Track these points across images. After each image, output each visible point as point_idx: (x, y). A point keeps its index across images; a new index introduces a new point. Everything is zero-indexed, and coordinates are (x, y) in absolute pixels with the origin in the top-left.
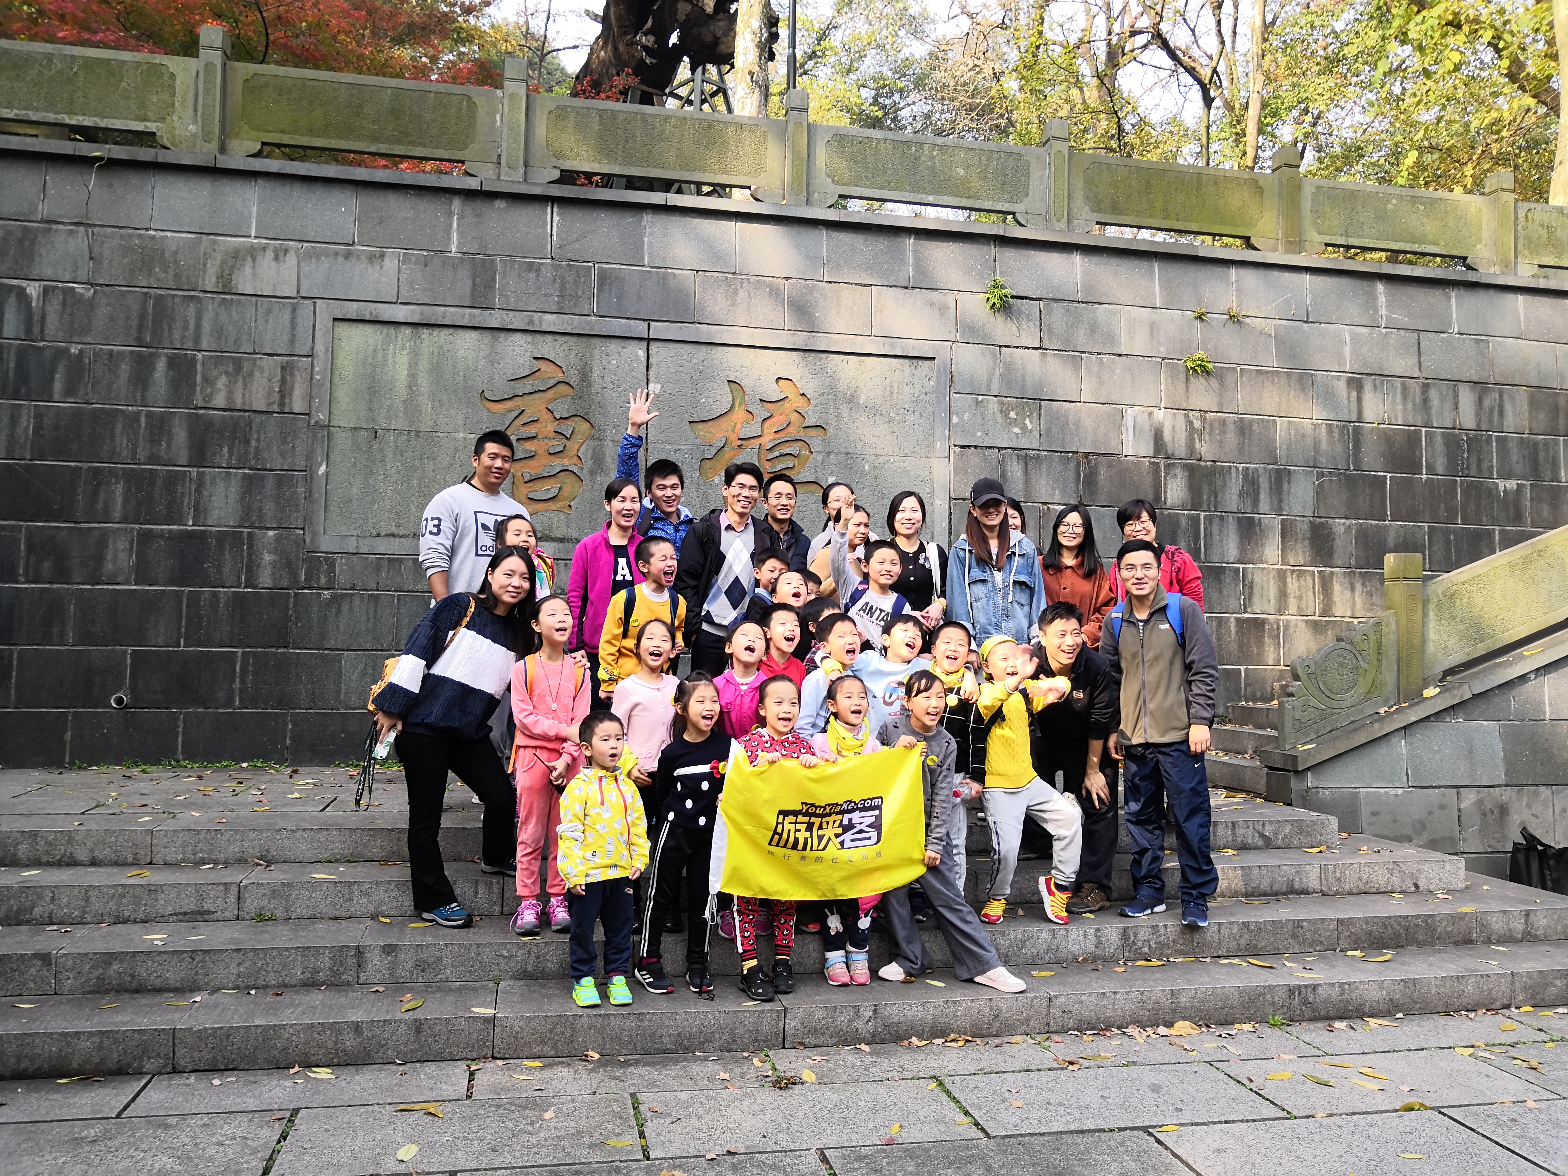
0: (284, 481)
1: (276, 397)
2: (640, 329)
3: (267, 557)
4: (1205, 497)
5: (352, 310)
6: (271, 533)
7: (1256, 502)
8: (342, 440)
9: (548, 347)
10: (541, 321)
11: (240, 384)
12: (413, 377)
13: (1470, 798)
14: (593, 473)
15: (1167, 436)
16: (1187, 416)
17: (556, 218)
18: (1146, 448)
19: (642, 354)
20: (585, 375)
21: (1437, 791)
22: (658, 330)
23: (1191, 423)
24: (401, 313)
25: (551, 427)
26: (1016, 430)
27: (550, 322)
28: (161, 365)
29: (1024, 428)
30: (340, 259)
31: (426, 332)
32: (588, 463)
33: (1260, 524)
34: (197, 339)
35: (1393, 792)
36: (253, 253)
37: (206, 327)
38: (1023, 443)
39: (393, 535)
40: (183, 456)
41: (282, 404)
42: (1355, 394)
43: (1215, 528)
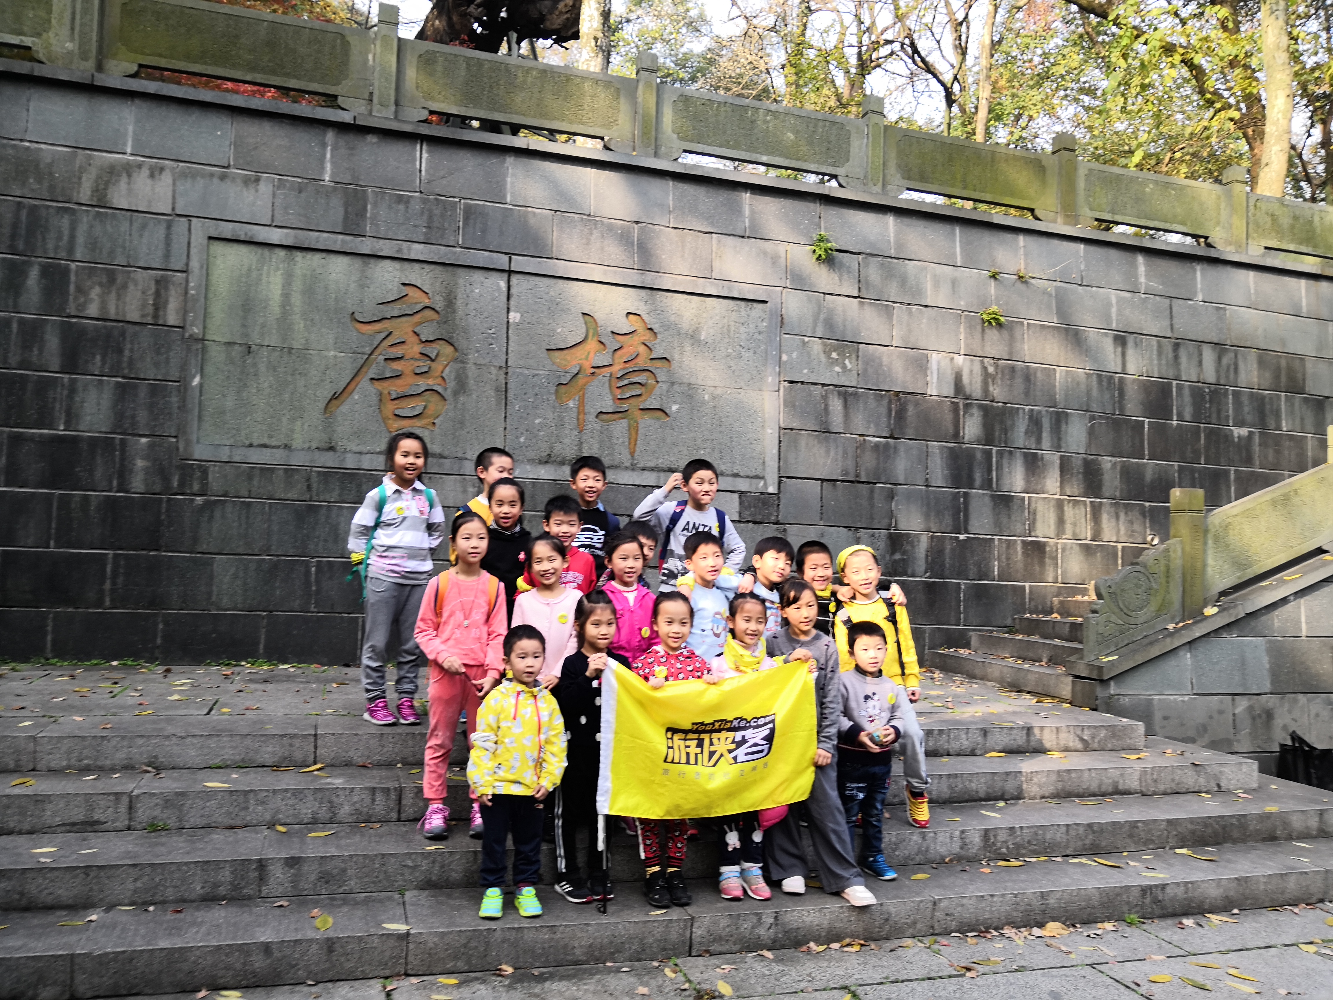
0: (157, 390)
1: (150, 310)
2: (502, 261)
3: (140, 463)
4: (997, 434)
5: (227, 230)
6: (144, 440)
7: (1039, 440)
8: (216, 354)
9: (415, 274)
10: (409, 250)
11: (113, 295)
12: (286, 297)
13: (1242, 704)
14: (456, 394)
15: (966, 379)
16: (982, 362)
17: (425, 155)
18: (949, 390)
19: (503, 284)
20: (450, 302)
21: (1216, 698)
22: (519, 263)
23: (985, 368)
24: (275, 236)
25: (417, 349)
26: (837, 369)
27: (417, 251)
28: (34, 274)
29: (844, 367)
30: (216, 181)
31: (299, 255)
32: (451, 384)
33: (1042, 459)
34: (71, 249)
35: (1180, 699)
36: (129, 169)
37: (81, 239)
38: (843, 381)
39: (265, 446)
40: (55, 363)
41: (156, 316)
42: (1119, 349)
43: (1005, 462)
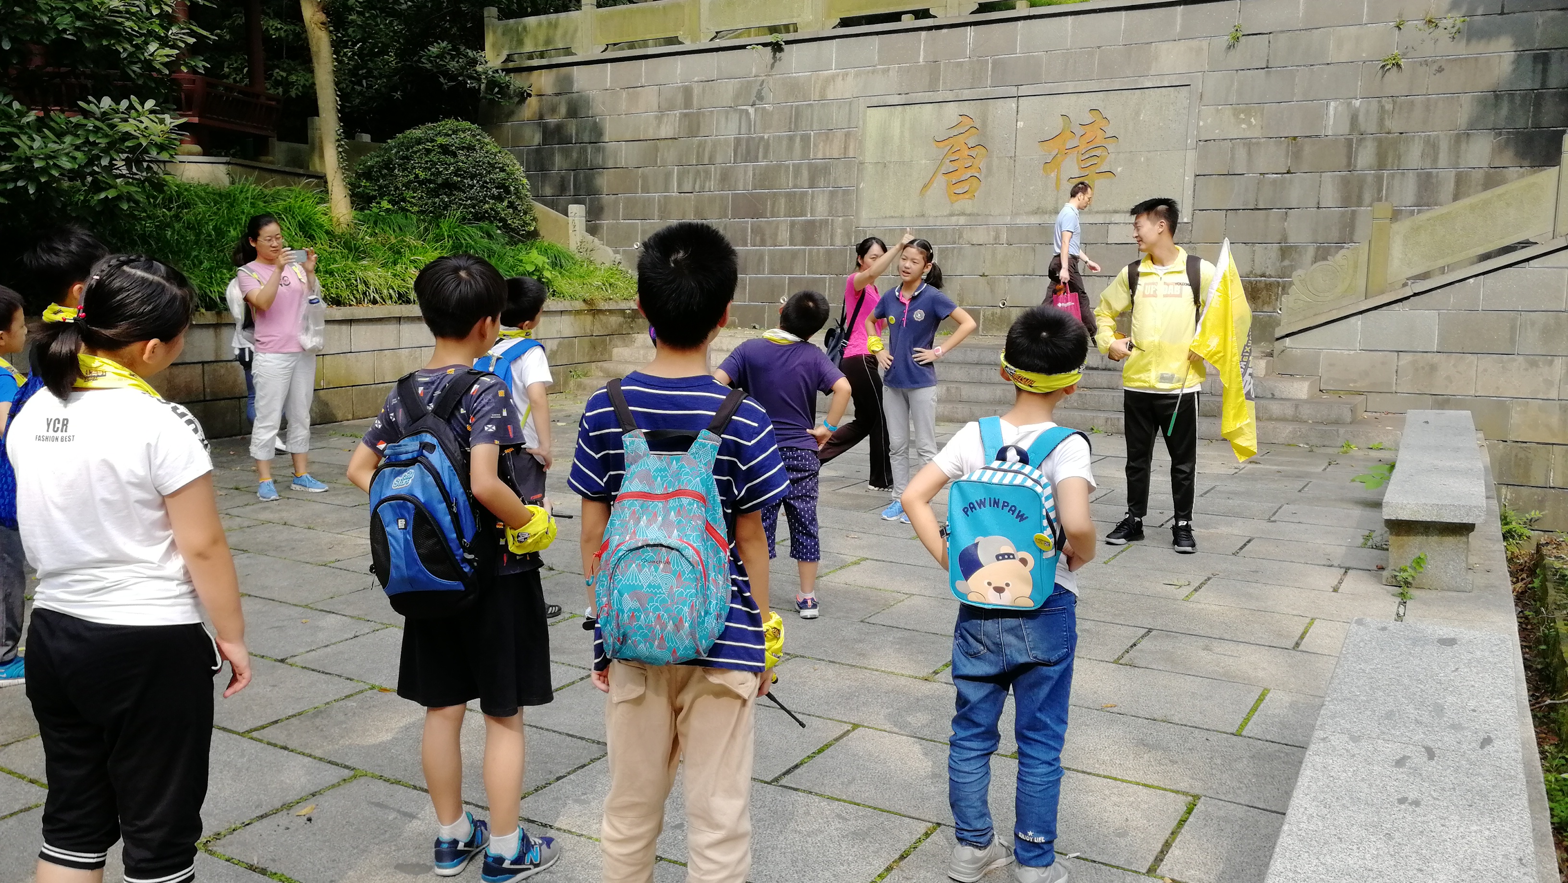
0: (846, 193)
1: (843, 150)
2: (1013, 91)
3: (839, 231)
4: (1390, 160)
5: (875, 101)
6: (840, 219)
7: (1435, 160)
8: (870, 169)
9: (966, 108)
10: (962, 93)
11: (828, 146)
12: (902, 132)
13: (1406, 359)
14: (986, 177)
15: (1361, 118)
16: (1380, 102)
17: (972, 34)
18: (1344, 128)
19: (1014, 105)
20: (984, 123)
21: (1380, 353)
22: (1023, 90)
23: (1382, 107)
24: (896, 100)
25: (967, 152)
26: (1244, 126)
27: (967, 94)
28: (798, 140)
29: (1250, 124)
30: (870, 74)
31: (908, 107)
32: (984, 170)
33: (1437, 176)
34: (811, 126)
35: (1346, 352)
36: (834, 78)
37: (815, 118)
38: (1248, 134)
39: (892, 217)
40: (806, 184)
41: (845, 154)
42: (1540, 67)
43: (1396, 183)
